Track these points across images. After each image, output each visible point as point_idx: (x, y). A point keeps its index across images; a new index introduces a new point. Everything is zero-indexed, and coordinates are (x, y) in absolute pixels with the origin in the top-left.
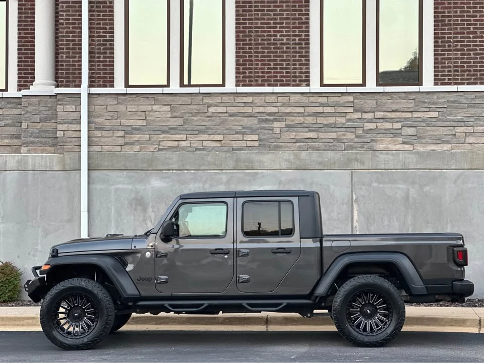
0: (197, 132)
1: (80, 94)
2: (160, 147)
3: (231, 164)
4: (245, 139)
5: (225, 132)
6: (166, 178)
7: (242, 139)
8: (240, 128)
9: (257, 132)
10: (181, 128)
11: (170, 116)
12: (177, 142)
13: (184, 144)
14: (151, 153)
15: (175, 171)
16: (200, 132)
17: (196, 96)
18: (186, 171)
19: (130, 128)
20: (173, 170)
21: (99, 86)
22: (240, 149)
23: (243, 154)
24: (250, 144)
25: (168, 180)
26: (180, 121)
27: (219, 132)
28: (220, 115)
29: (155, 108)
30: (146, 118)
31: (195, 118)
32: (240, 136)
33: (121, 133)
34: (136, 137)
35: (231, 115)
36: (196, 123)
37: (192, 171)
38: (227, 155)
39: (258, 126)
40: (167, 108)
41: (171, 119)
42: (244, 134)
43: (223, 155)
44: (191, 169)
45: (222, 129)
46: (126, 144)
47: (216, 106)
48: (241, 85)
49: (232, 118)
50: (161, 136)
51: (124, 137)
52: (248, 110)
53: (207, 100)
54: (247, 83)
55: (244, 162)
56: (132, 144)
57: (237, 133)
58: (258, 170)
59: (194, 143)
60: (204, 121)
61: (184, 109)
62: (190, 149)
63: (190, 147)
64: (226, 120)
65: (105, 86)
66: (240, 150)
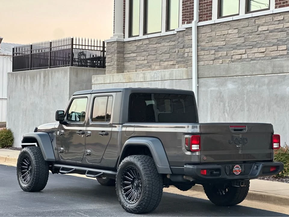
0: (251, 47)
1: (192, 27)
2: (232, 60)
3: (270, 70)
4: (279, 49)
5: (267, 45)
6: (234, 82)
7: (276, 50)
8: (276, 41)
9: (286, 43)
10: (243, 45)
11: (237, 36)
12: (240, 55)
13: (244, 56)
14: (227, 64)
15: (240, 77)
16: (254, 46)
17: (251, 20)
18: (246, 76)
19: (217, 48)
20: (239, 76)
21: (204, 20)
22: (276, 57)
23: (278, 61)
24: (281, 53)
25: (236, 83)
26: (242, 40)
27: (263, 45)
28: (264, 32)
29: (230, 31)
30: (225, 39)
31: (251, 37)
32: (275, 47)
33: (213, 52)
34: (220, 54)
35: (271, 32)
36: (252, 40)
37: (249, 76)
38: (268, 63)
39: (287, 38)
40: (236, 31)
41: (238, 38)
42: (278, 45)
43: (265, 62)
44: (248, 74)
45: (266, 43)
46: (215, 59)
47: (262, 25)
48: (278, 7)
49: (271, 34)
50: (232, 52)
51: (214, 54)
52: (281, 26)
53: (258, 22)
54: (282, 4)
55: (278, 67)
56: (218, 58)
57: (273, 45)
58: (286, 73)
59: (250, 55)
60: (256, 38)
61: (245, 31)
62: (248, 59)
63: (248, 58)
64: (268, 35)
65: (207, 20)
66: (276, 59)
